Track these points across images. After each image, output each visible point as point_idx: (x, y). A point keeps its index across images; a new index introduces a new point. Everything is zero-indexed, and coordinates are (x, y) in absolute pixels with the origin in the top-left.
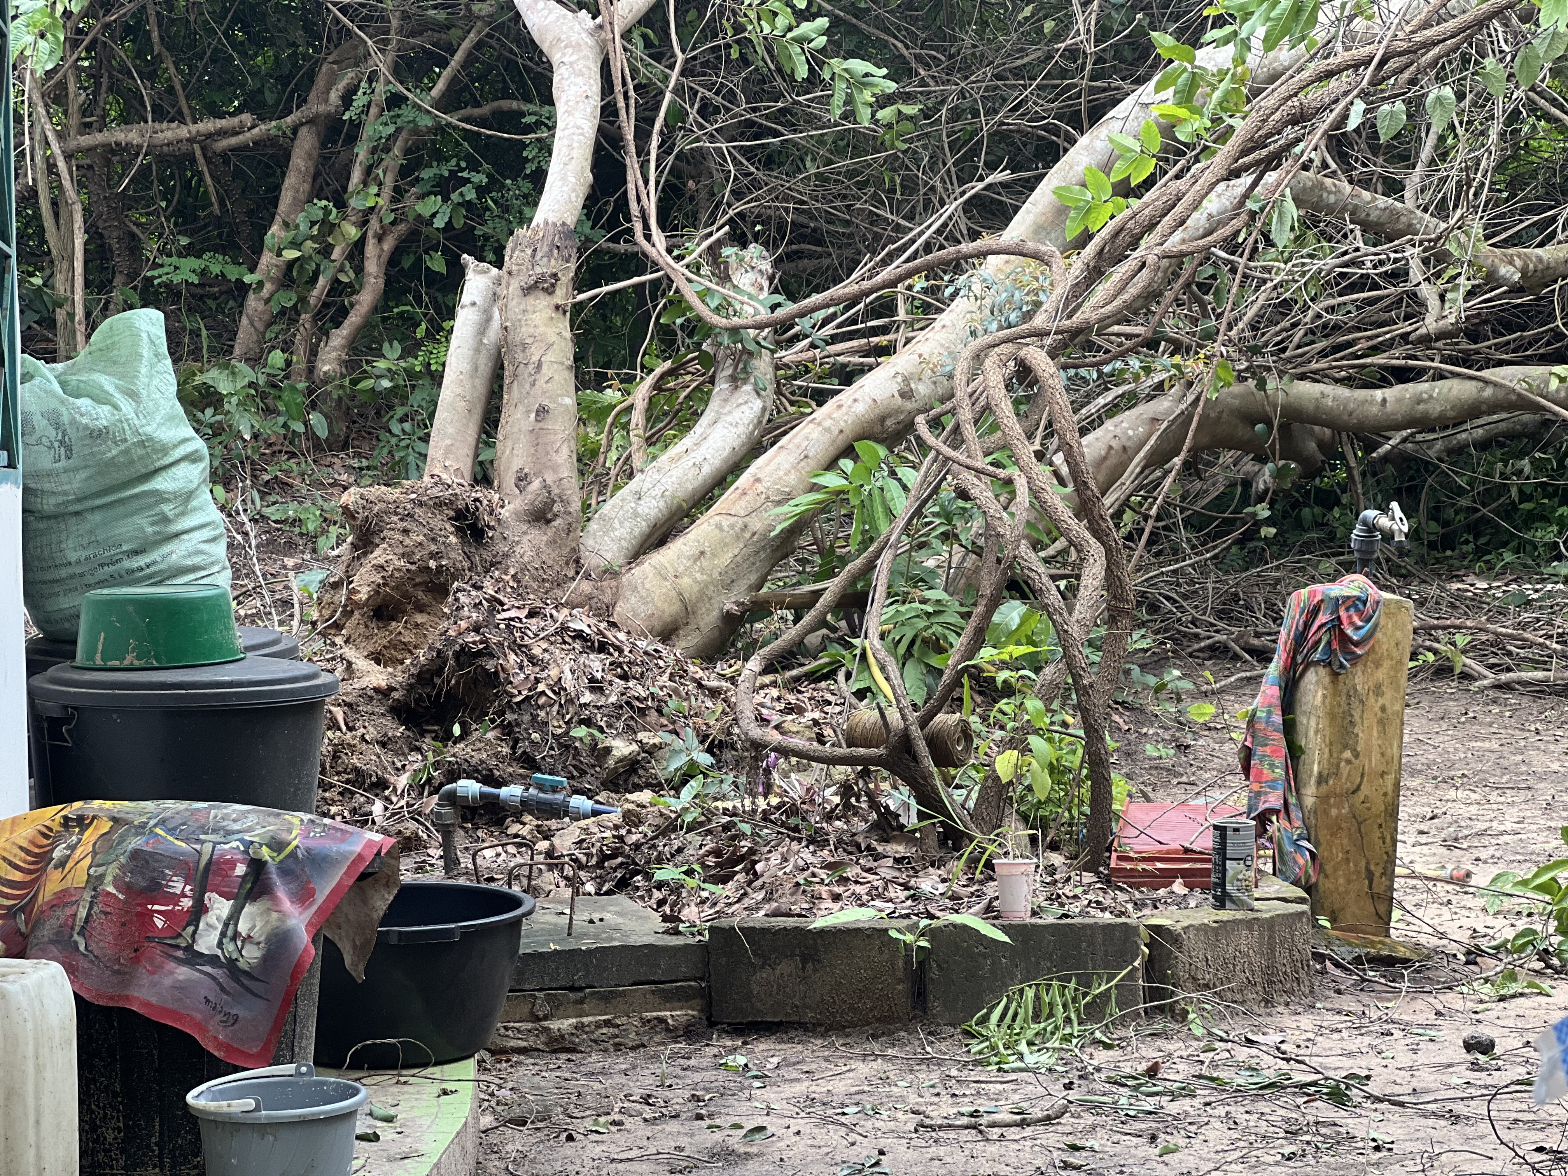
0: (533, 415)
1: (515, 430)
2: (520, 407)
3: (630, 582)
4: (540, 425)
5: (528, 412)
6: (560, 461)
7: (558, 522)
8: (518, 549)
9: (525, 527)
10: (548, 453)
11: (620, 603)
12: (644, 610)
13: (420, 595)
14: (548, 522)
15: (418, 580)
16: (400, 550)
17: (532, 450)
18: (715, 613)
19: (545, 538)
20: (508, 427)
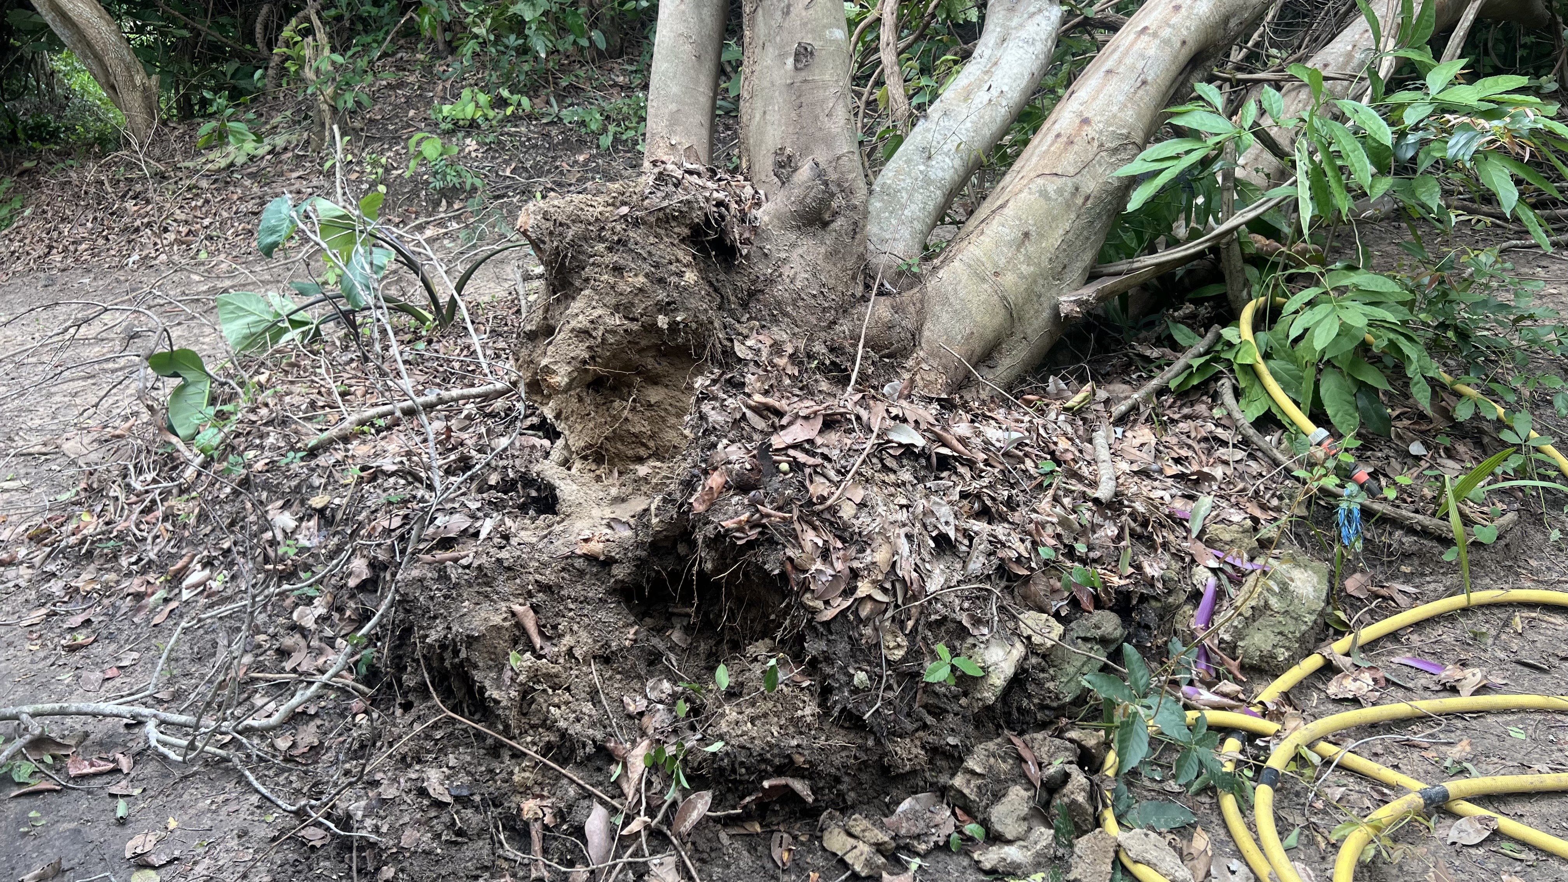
0: (790, 61)
1: (766, 83)
2: (771, 51)
3: (938, 291)
4: (803, 75)
5: (782, 56)
6: (835, 129)
7: (839, 223)
8: (786, 271)
9: (792, 236)
10: (816, 118)
11: (928, 325)
12: (960, 330)
13: (650, 362)
14: (825, 225)
15: (644, 343)
16: (611, 300)
17: (793, 115)
18: (1046, 314)
19: (822, 250)
20: (755, 80)
